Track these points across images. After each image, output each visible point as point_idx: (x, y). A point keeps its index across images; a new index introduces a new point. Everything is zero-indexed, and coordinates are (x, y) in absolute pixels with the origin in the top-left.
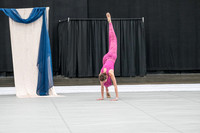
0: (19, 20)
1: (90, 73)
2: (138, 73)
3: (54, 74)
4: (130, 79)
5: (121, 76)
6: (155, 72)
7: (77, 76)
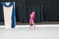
0: (6, 6)
1: (27, 22)
2: (41, 21)
3: (16, 22)
4: (39, 23)
5: (36, 22)
6: (46, 21)
7: (23, 22)
